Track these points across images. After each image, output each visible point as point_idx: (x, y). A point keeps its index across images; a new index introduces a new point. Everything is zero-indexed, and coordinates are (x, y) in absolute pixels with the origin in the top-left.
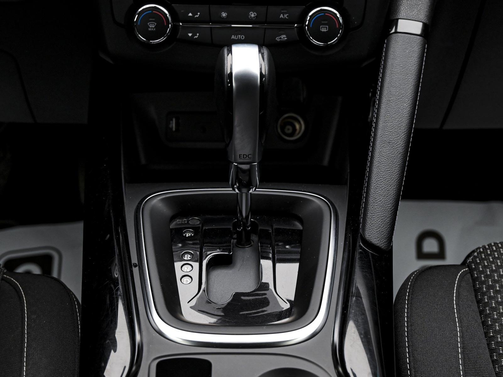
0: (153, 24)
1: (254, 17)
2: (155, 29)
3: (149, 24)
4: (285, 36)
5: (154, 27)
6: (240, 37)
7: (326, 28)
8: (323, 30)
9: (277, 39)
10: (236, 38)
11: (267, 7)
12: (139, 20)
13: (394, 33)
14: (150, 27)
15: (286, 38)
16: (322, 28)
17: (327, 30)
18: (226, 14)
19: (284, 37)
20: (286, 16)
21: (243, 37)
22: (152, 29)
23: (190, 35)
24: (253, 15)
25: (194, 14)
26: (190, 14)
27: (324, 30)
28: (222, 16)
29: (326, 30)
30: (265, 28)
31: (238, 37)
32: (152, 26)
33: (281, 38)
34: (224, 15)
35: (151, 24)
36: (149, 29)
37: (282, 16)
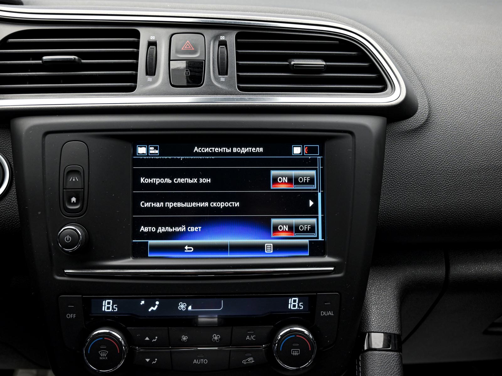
0: (104, 352)
1: (218, 340)
2: (106, 358)
3: (101, 352)
4: (252, 358)
5: (105, 355)
6: (203, 361)
7: (297, 352)
8: (294, 354)
9: (243, 362)
10: (199, 362)
11: (232, 328)
12: (89, 349)
13: (367, 350)
14: (102, 355)
15: (253, 361)
16: (294, 352)
17: (299, 354)
18: (186, 337)
19: (251, 360)
20: (252, 337)
21: (206, 361)
22: (104, 358)
23: (148, 360)
24: (216, 338)
25: (151, 339)
26: (147, 339)
27: (296, 354)
28: (183, 340)
29: (297, 354)
30: (230, 350)
31: (201, 361)
32: (103, 355)
33: (247, 361)
34: (184, 338)
35: (103, 352)
36: (100, 358)
37: (248, 338)
